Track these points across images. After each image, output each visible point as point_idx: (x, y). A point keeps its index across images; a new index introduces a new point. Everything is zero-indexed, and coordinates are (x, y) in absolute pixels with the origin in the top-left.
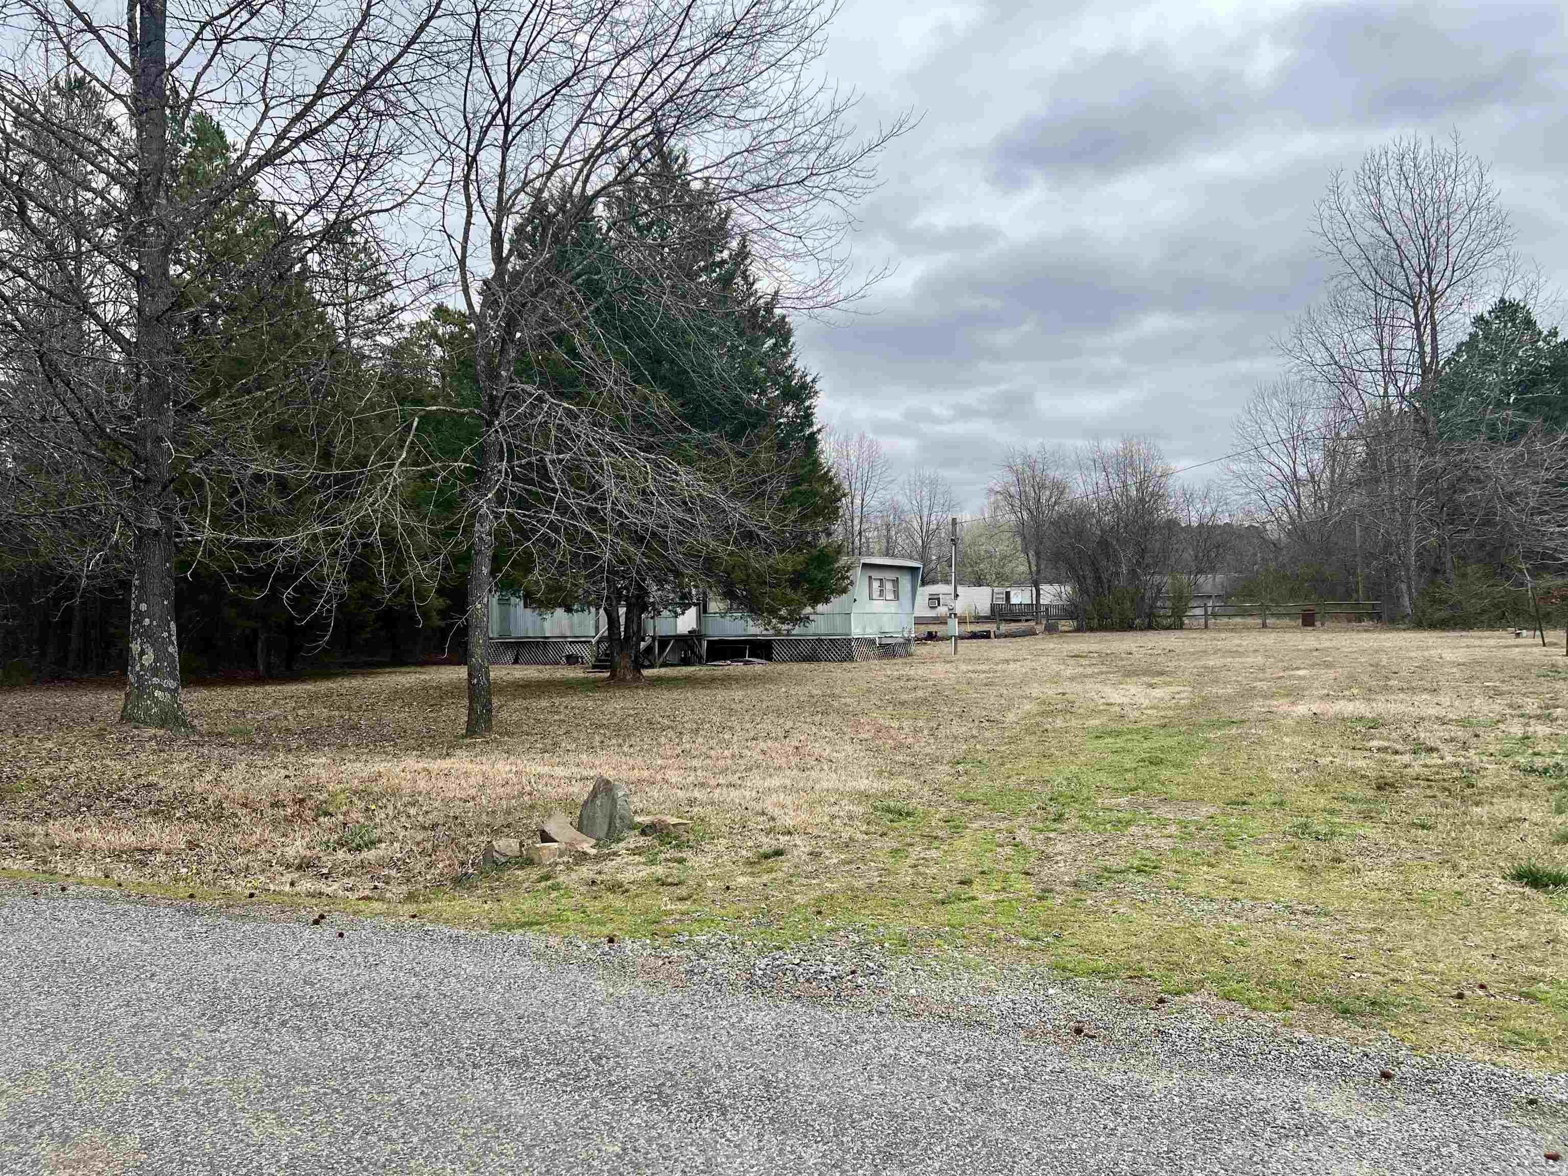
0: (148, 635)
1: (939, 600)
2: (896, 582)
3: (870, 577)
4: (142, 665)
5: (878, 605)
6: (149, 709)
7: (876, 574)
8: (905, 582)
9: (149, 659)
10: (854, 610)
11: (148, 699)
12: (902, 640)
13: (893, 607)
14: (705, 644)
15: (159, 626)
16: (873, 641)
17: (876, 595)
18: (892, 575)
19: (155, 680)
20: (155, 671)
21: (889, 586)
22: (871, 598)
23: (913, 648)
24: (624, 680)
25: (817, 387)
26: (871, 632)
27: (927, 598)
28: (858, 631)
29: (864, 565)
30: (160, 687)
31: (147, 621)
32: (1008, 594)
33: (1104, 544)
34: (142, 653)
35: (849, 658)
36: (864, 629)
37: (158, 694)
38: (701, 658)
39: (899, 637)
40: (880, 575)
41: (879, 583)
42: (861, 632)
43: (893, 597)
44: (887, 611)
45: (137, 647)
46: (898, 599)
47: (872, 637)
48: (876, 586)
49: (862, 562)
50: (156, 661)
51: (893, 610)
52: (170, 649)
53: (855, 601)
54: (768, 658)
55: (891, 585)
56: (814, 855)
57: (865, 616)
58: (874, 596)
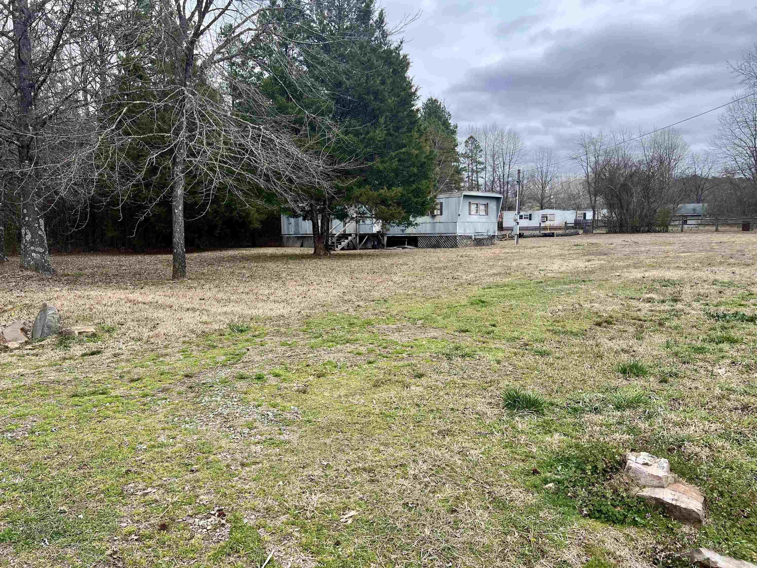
0: (29, 226)
1: (547, 217)
2: (486, 206)
3: (470, 203)
4: (26, 240)
5: (475, 218)
6: (29, 262)
7: (472, 201)
8: (493, 205)
9: (29, 237)
10: (459, 220)
11: (29, 257)
12: (487, 237)
13: (484, 219)
14: (386, 239)
15: (33, 221)
16: (470, 237)
17: (473, 212)
18: (485, 202)
19: (32, 248)
20: (32, 243)
21: (482, 208)
22: (470, 214)
23: (496, 241)
24: (319, 255)
25: (418, 93)
26: (470, 232)
27: (541, 216)
28: (460, 231)
29: (465, 196)
30: (34, 251)
31: (27, 219)
32: (585, 214)
33: (624, 185)
34: (26, 234)
35: (455, 246)
36: (465, 230)
37: (33, 254)
38: (383, 245)
39: (487, 235)
40: (477, 201)
41: (475, 206)
42: (463, 232)
43: (484, 214)
44: (480, 221)
45: (23, 231)
46: (487, 215)
47: (470, 235)
48: (473, 207)
49: (463, 194)
50: (32, 238)
51: (484, 220)
52: (40, 232)
53: (459, 215)
54: (416, 246)
55: (484, 206)
56: (115, 355)
57: (466, 224)
58: (472, 213)
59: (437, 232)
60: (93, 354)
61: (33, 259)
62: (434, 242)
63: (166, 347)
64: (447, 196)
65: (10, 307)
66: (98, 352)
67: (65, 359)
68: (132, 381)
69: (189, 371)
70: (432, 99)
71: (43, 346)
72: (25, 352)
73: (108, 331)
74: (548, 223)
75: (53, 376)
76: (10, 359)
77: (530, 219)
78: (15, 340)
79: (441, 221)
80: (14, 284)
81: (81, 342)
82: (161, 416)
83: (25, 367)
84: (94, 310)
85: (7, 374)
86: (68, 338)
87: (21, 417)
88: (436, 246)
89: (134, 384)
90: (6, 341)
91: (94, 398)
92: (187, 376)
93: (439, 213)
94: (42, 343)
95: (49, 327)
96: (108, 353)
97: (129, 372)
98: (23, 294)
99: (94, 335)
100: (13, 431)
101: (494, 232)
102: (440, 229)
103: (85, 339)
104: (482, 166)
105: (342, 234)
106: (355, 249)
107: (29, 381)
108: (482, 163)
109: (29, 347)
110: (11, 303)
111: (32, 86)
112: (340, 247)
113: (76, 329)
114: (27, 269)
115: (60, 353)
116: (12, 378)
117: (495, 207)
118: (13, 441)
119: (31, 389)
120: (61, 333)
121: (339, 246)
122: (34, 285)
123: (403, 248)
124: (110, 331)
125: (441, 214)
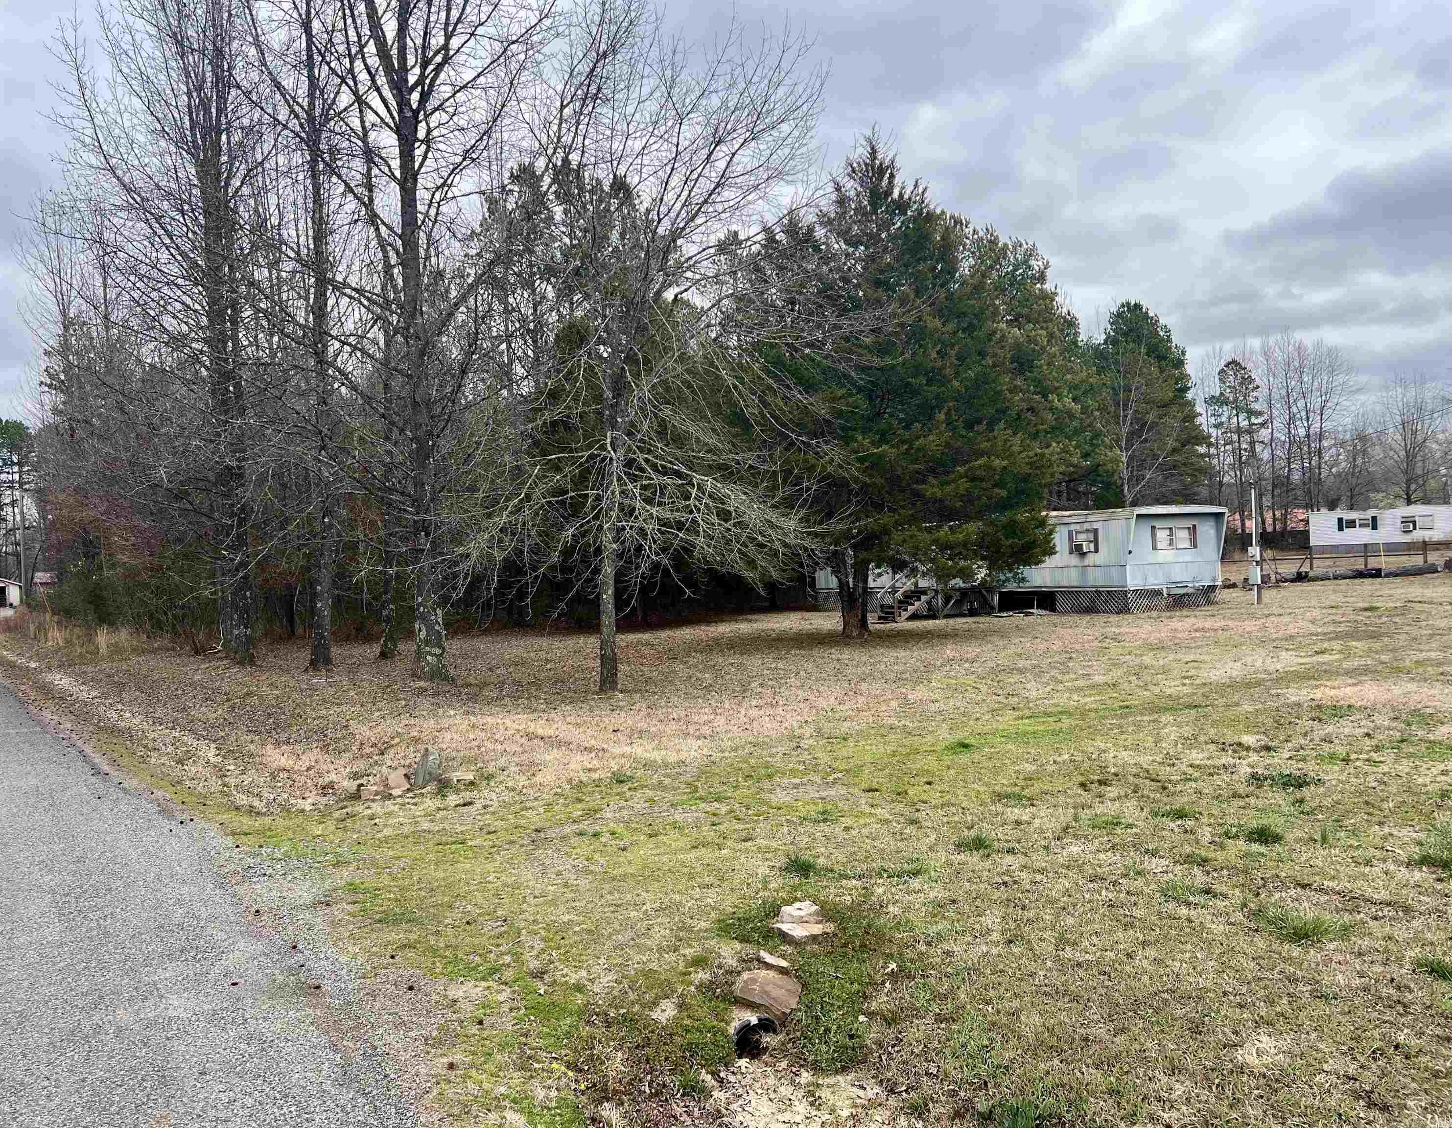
0: (424, 619)
1: (1414, 523)
2: (1193, 530)
3: (1153, 528)
4: (420, 638)
5: (1165, 555)
6: (423, 668)
7: (1158, 524)
8: (1206, 529)
9: (423, 634)
10: (1130, 561)
11: (423, 661)
13: (1188, 556)
14: (996, 598)
15: (428, 612)
16: (1159, 593)
17: (1163, 542)
18: (1189, 523)
19: (427, 648)
20: (427, 643)
21: (1182, 535)
22: (1154, 548)
23: (1220, 597)
26: (1155, 582)
27: (1400, 520)
28: (1136, 582)
29: (1139, 516)
30: (430, 653)
31: (422, 609)
34: (420, 630)
35: (1124, 609)
36: (1145, 579)
37: (429, 658)
38: (992, 608)
39: (1194, 587)
40: (1170, 523)
41: (1168, 532)
42: (1141, 583)
43: (1188, 545)
44: (1181, 560)
45: (417, 626)
46: (1195, 547)
47: (1156, 587)
48: (1162, 535)
49: (1135, 513)
50: (427, 635)
51: (1188, 558)
52: (437, 627)
53: (1130, 552)
54: (1053, 609)
55: (1186, 531)
56: (485, 807)
57: (1147, 567)
58: (1159, 546)
59: (1090, 584)
60: (465, 805)
61: (428, 663)
62: (1086, 603)
63: (536, 799)
64: (1105, 516)
65: (397, 740)
66: (470, 803)
67: (439, 809)
68: (489, 833)
69: (539, 825)
70: (1128, 304)
71: (423, 794)
72: (407, 800)
73: (487, 778)
74: (1418, 535)
75: (425, 825)
76: (392, 808)
77: (1375, 527)
78: (398, 787)
79: (1098, 563)
80: (404, 703)
81: (457, 792)
82: (497, 864)
83: (404, 817)
84: (483, 749)
85: (390, 822)
86: (446, 787)
87: (398, 858)
88: (1090, 609)
89: (490, 836)
90: (390, 789)
91: (454, 847)
92: (536, 830)
93: (1092, 548)
94: (423, 791)
95: (430, 774)
96: (478, 805)
97: (489, 825)
98: (412, 722)
99: (472, 783)
100: (389, 867)
101: (1214, 580)
102: (1096, 579)
103: (463, 788)
104: (1260, 420)
105: (912, 592)
106: (934, 617)
107: (406, 830)
108: (1260, 414)
109: (411, 795)
110: (398, 734)
111: (430, 434)
112: (905, 615)
113: (455, 776)
114: (420, 678)
115: (438, 803)
116: (392, 826)
117: (1212, 532)
118: (390, 874)
119: (407, 837)
120: (440, 781)
121: (903, 613)
122: (425, 704)
123: (1028, 614)
124: (489, 777)
125: (1096, 550)
